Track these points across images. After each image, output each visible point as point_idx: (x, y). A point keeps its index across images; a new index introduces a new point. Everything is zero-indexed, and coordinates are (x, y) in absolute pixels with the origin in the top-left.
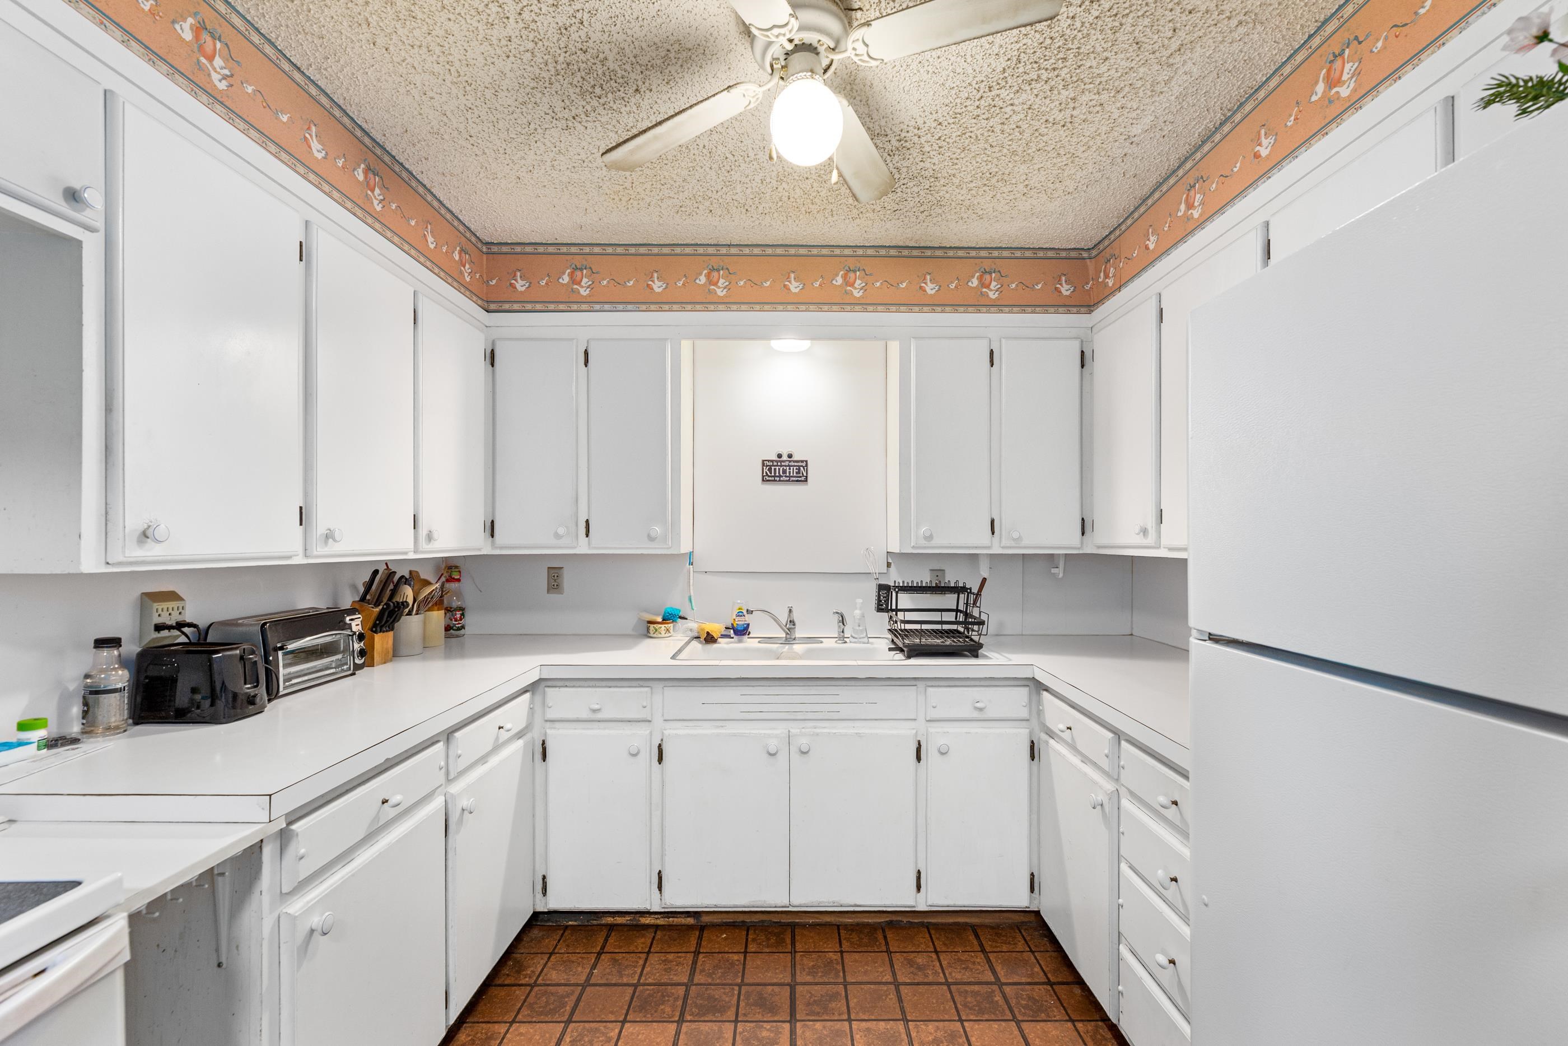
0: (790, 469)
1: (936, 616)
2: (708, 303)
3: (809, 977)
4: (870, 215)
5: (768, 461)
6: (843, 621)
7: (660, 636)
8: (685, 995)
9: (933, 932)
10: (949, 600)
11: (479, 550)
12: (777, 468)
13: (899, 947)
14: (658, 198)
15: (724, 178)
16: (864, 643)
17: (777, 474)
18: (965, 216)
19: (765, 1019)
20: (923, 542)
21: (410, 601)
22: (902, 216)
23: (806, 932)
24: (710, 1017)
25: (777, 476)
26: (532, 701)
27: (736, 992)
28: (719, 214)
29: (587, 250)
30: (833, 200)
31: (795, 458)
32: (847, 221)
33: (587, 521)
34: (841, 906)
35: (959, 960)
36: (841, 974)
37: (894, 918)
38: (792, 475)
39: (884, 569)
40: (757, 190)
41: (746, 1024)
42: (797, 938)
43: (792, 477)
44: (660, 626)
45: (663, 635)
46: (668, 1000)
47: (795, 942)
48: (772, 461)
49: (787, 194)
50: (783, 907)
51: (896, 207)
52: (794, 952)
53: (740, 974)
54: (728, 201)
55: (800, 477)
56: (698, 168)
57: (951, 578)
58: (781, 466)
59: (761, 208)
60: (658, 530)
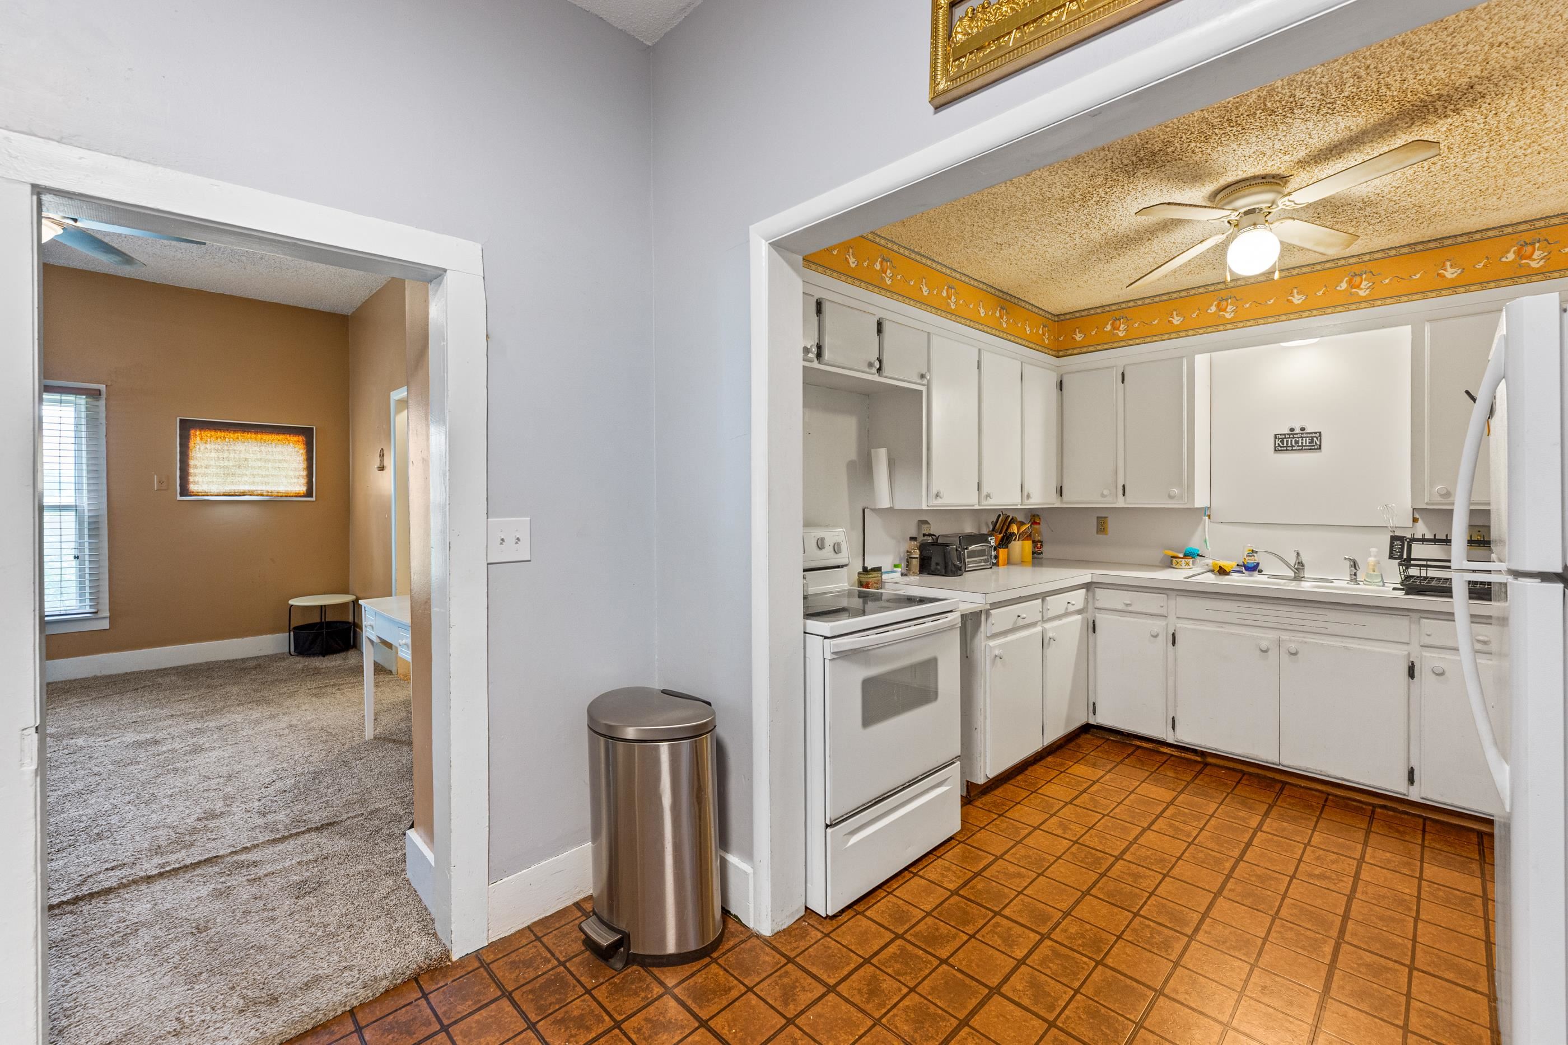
0: (1302, 440)
2: (1218, 325)
5: (1281, 435)
6: (1354, 565)
7: (1180, 565)
11: (1053, 504)
12: (1290, 440)
20: (1439, 499)
21: (1015, 533)
25: (1290, 447)
26: (1086, 595)
29: (1123, 306)
31: (1309, 431)
33: (1124, 486)
43: (1305, 446)
44: (1180, 560)
45: (1183, 566)
48: (1285, 435)
55: (1314, 446)
58: (1294, 438)
60: (1176, 491)
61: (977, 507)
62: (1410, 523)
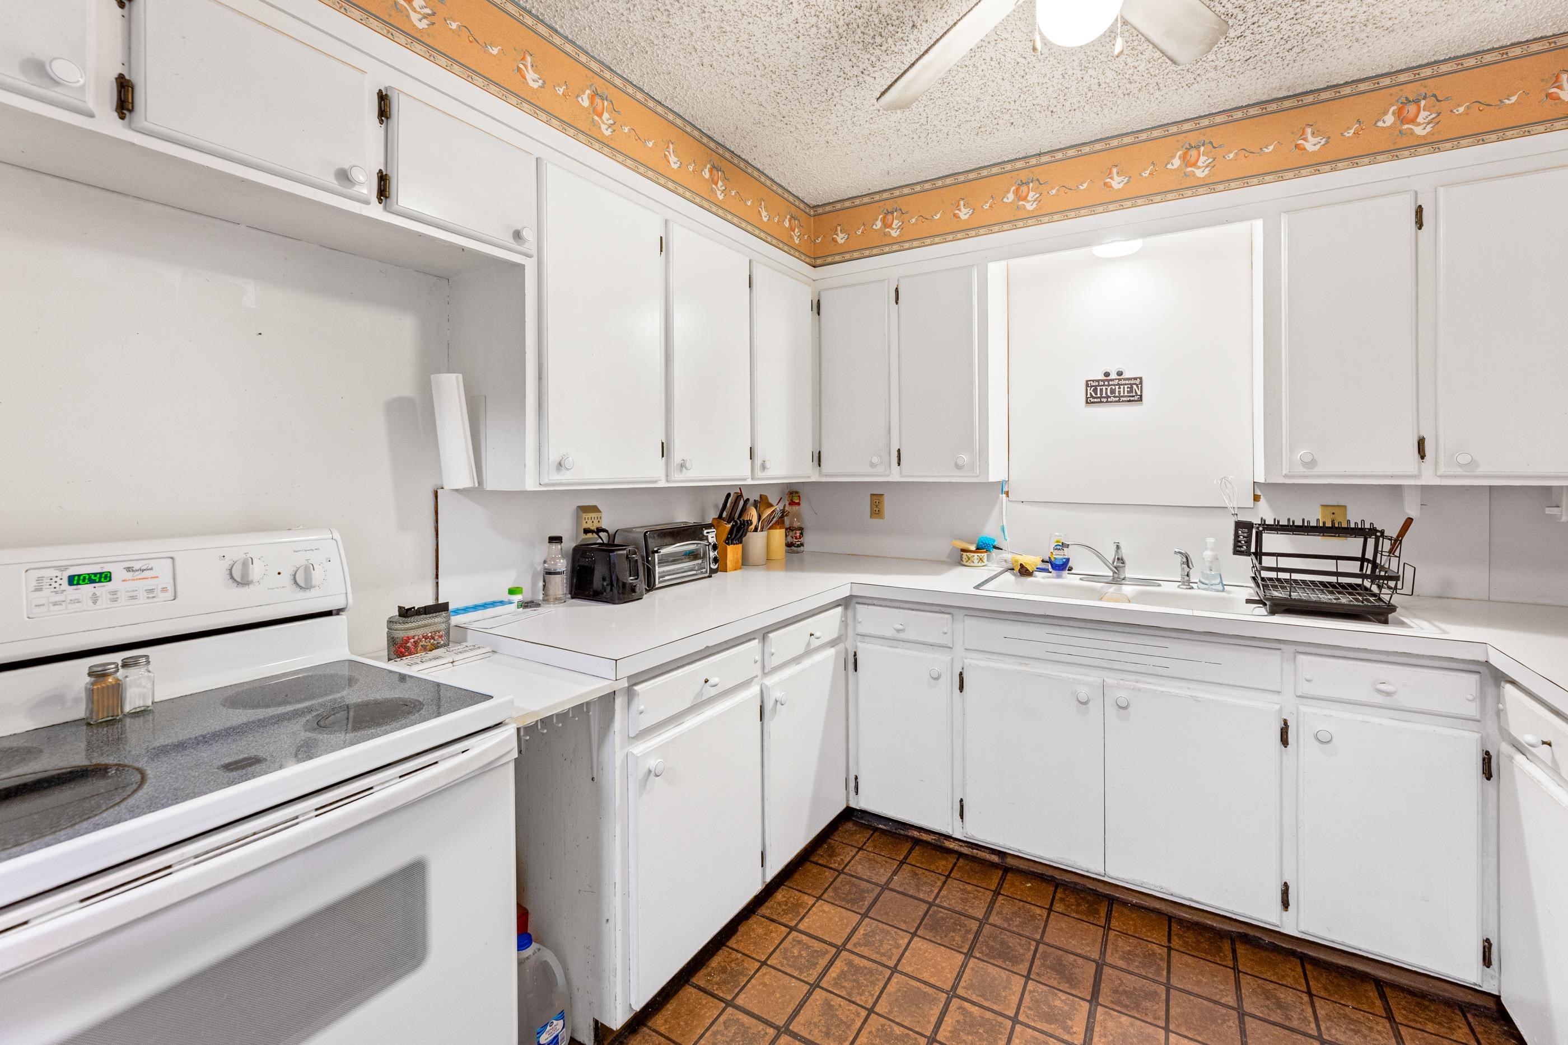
0: (1119, 388)
1: (1329, 566)
2: (1017, 220)
3: (1121, 962)
4: (1212, 74)
5: (1093, 381)
6: (1187, 562)
7: (972, 564)
8: (978, 930)
9: (1308, 967)
10: (1353, 546)
11: (809, 477)
12: (1104, 388)
13: (1252, 969)
14: (956, 125)
15: (1020, 85)
16: (1218, 591)
17: (1104, 395)
18: (1364, 35)
19: (1060, 988)
20: (1301, 470)
21: (755, 521)
22: (1260, 64)
23: (1126, 911)
24: (999, 963)
25: (1104, 397)
26: (845, 615)
27: (1033, 948)
28: (1022, 124)
29: (897, 193)
30: (1157, 71)
31: (1126, 375)
32: (1181, 90)
33: (899, 451)
34: (1172, 895)
35: (1345, 1016)
36: (1165, 973)
37: (1251, 932)
38: (1122, 394)
39: (1250, 503)
40: (1060, 86)
41: (1039, 985)
42: (1114, 914)
43: (1122, 397)
44: (972, 554)
45: (976, 564)
46: (960, 930)
47: (1110, 918)
48: (1098, 381)
49: (1096, 81)
50: (1096, 874)
51: (1248, 54)
52: (1107, 928)
53: (1040, 931)
54: (1028, 108)
55: (1134, 396)
56: (990, 83)
57: (1354, 517)
58: (1109, 385)
59: (1067, 105)
60: (965, 458)
61: (662, 484)
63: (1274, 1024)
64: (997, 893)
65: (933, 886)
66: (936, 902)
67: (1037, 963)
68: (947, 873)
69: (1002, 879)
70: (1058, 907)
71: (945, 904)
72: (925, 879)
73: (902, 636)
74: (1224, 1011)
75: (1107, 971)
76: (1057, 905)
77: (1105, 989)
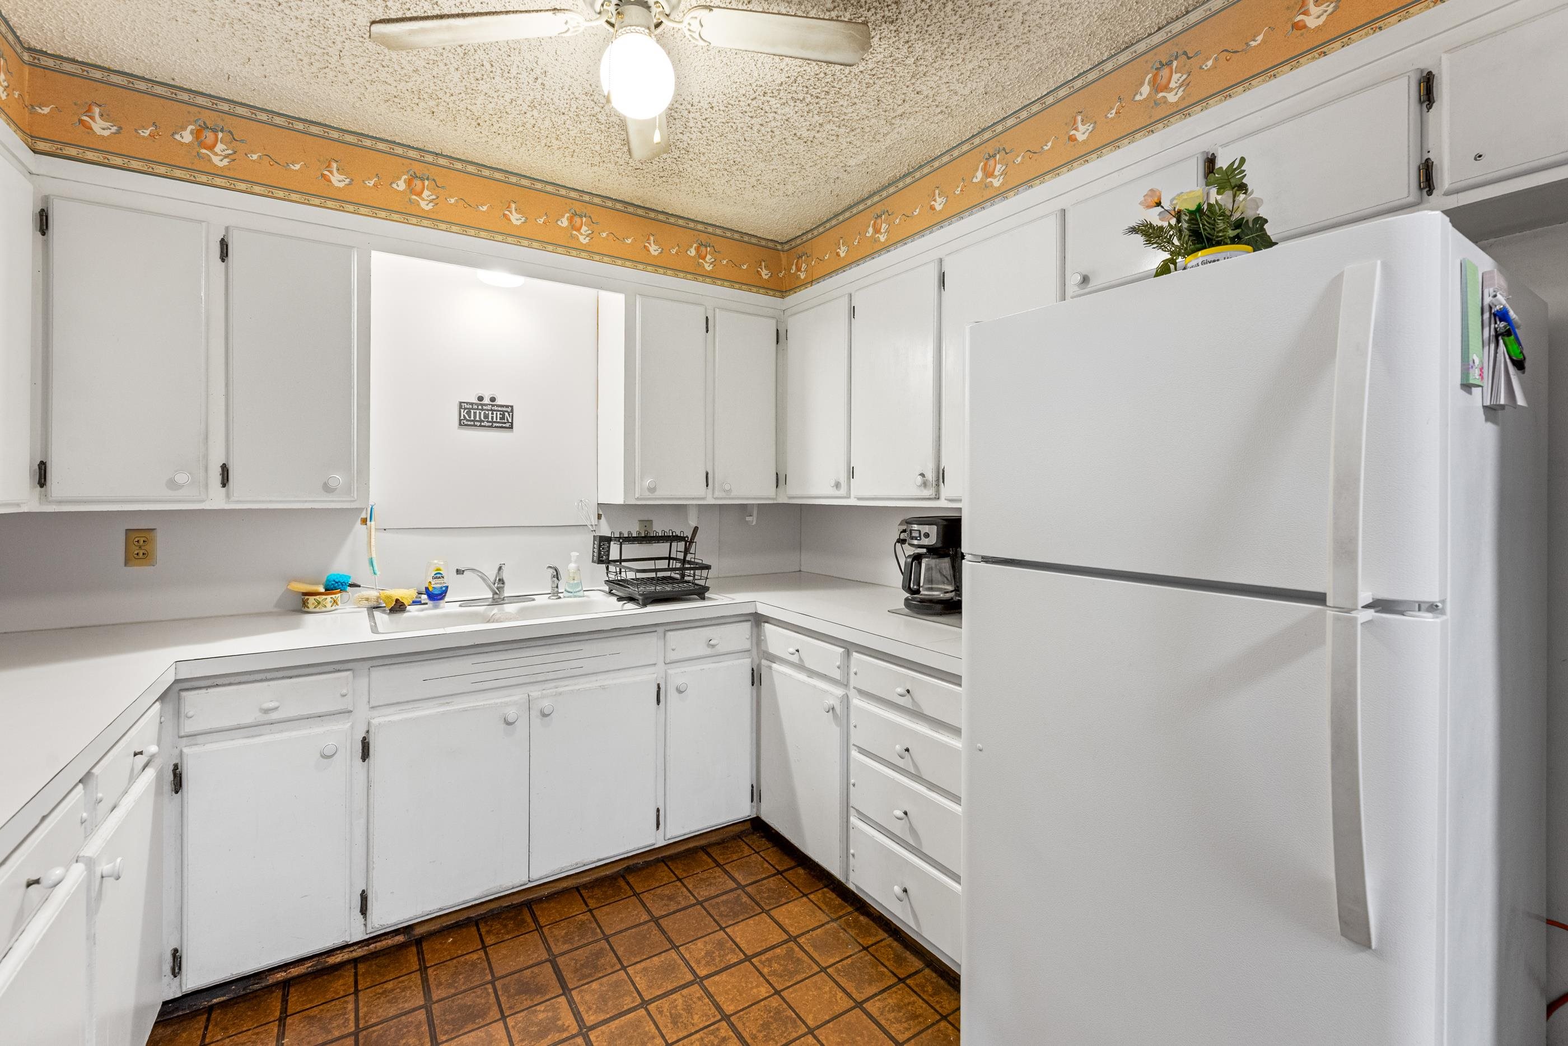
2: (409, 214)
3: (566, 946)
6: (556, 575)
7: (324, 609)
8: (428, 1017)
9: (669, 864)
13: (644, 887)
19: (536, 1003)
20: (646, 494)
23: (545, 905)
26: (163, 713)
27: (491, 990)
31: (498, 402)
34: (584, 865)
35: (702, 880)
36: (598, 930)
37: (631, 863)
39: (596, 521)
42: (538, 913)
44: (323, 597)
45: (329, 608)
46: (409, 1031)
47: (536, 918)
50: (521, 886)
52: (539, 928)
53: (488, 971)
57: (657, 528)
60: (338, 478)
62: (594, 520)
63: (674, 912)
64: (423, 969)
65: (345, 1014)
66: (361, 1026)
67: (503, 999)
68: (352, 990)
69: (420, 953)
70: (489, 940)
71: (373, 1021)
72: (329, 1015)
73: (274, 716)
74: (646, 927)
75: (560, 960)
76: (488, 939)
77: (568, 975)
